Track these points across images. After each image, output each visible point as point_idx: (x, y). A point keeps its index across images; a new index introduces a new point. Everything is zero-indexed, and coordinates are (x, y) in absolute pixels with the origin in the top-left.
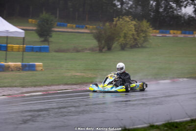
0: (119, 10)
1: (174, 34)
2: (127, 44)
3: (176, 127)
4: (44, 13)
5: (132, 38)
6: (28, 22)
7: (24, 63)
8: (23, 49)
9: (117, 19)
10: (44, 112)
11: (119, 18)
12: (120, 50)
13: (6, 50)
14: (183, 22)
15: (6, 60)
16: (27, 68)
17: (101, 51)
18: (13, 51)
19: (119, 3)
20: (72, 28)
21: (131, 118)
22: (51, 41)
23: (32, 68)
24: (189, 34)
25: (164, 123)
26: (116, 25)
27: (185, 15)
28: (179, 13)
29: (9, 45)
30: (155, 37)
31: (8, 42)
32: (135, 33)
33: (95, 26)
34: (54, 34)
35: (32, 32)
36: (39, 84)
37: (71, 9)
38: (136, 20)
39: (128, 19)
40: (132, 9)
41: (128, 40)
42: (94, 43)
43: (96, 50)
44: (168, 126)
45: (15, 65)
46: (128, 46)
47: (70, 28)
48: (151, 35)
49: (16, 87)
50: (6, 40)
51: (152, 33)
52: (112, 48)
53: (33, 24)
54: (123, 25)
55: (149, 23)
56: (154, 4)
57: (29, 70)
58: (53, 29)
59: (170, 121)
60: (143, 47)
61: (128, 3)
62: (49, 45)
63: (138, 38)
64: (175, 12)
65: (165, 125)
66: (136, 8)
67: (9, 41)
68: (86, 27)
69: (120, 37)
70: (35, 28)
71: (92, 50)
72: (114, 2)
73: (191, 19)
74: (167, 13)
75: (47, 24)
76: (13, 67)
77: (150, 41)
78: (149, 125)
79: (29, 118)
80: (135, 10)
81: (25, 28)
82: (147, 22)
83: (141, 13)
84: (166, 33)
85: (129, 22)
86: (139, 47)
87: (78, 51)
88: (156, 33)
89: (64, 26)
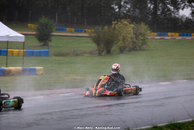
0: (118, 14)
1: (172, 36)
2: (126, 47)
3: (180, 128)
4: (43, 17)
5: (131, 40)
6: (27, 27)
7: (24, 68)
8: (24, 53)
9: (116, 22)
11: (118, 21)
12: (119, 53)
13: (7, 55)
14: (180, 24)
15: (7, 65)
16: (27, 72)
17: (100, 54)
18: (13, 56)
19: (117, 7)
20: (71, 32)
21: (133, 119)
22: (51, 46)
23: (33, 72)
24: (187, 36)
25: (166, 124)
26: (115, 28)
27: (182, 17)
28: (176, 16)
29: (9, 50)
30: (154, 40)
31: (9, 47)
32: (134, 36)
33: (93, 30)
34: (53, 39)
35: (31, 36)
36: (40, 88)
37: (70, 14)
38: (134, 23)
39: (126, 22)
40: (130, 13)
41: (127, 43)
42: (93, 46)
43: (95, 54)
44: (171, 127)
45: (15, 69)
46: (127, 49)
47: (69, 32)
48: (150, 37)
50: (6, 44)
51: (150, 36)
52: (111, 51)
53: (32, 29)
54: (121, 28)
55: (147, 26)
56: (152, 7)
57: (30, 74)
58: (52, 33)
59: (173, 123)
60: (141, 49)
61: (126, 7)
62: (48, 49)
63: (136, 41)
64: (173, 14)
65: (168, 126)
66: (134, 11)
68: (85, 31)
69: (119, 40)
70: (34, 33)
71: (91, 53)
72: (112, 6)
73: (188, 21)
74: (165, 16)
75: (47, 28)
76: (14, 71)
77: (149, 43)
78: (152, 126)
80: (134, 13)
81: (24, 33)
82: (146, 25)
83: (139, 17)
84: (164, 35)
85: (127, 25)
86: (137, 50)
87: (77, 55)
88: (154, 36)
89: (63, 30)
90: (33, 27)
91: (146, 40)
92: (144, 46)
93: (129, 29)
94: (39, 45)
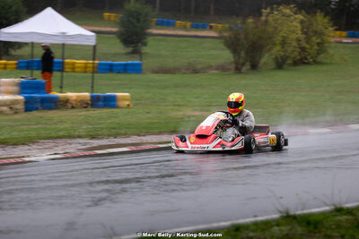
2: (288, 57)
5: (296, 45)
6: (102, 18)
7: (95, 94)
8: (93, 68)
9: (268, 10)
10: (133, 185)
11: (272, 9)
12: (274, 69)
13: (62, 70)
15: (61, 89)
16: (101, 103)
17: (238, 70)
18: (74, 72)
20: (184, 28)
21: (297, 194)
22: (146, 53)
23: (109, 102)
26: (266, 21)
29: (66, 61)
30: (340, 44)
32: (302, 37)
33: (227, 26)
34: (150, 40)
35: (110, 36)
36: (123, 132)
38: (303, 11)
39: (287, 11)
41: (289, 50)
42: (226, 56)
43: (229, 69)
45: (78, 97)
46: (290, 62)
47: (180, 29)
48: (332, 40)
49: (80, 137)
50: (61, 50)
51: (333, 37)
52: (260, 65)
53: (112, 21)
54: (279, 21)
55: (328, 17)
57: (105, 106)
58: (149, 31)
60: (316, 62)
62: (141, 60)
63: (308, 46)
67: (67, 53)
68: (211, 27)
69: (275, 44)
70: (115, 30)
71: (222, 69)
75: (138, 20)
76: (76, 100)
77: (331, 52)
78: (333, 207)
79: (104, 195)
81: (97, 29)
82: (325, 16)
85: (290, 16)
86: (309, 63)
87: (195, 71)
88: (341, 37)
89: (168, 25)
90: (112, 19)
91: (326, 45)
92: (322, 55)
93: (294, 23)
94: (123, 51)
